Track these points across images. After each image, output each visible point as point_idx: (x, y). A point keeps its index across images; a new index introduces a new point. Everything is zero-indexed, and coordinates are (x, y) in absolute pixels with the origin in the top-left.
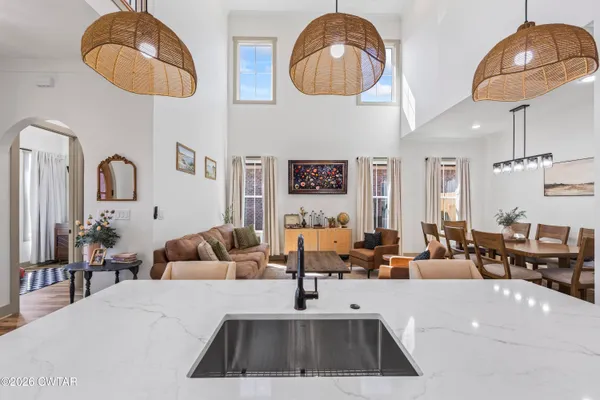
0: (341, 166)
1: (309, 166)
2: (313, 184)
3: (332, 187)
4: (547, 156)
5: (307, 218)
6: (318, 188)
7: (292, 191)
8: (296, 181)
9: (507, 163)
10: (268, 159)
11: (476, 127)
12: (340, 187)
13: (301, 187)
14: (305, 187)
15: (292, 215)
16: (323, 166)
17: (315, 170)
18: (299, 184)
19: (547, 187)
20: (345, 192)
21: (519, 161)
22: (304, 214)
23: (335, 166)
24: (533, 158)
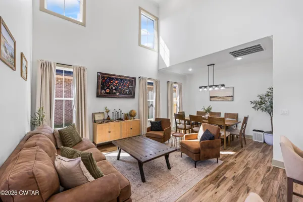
0: (132, 81)
1: (113, 78)
2: (114, 91)
3: (126, 94)
4: (223, 85)
5: (110, 114)
6: (117, 94)
7: (99, 96)
8: (102, 88)
9: (205, 87)
10: (80, 69)
11: (190, 70)
12: (131, 94)
13: (106, 93)
14: (109, 93)
15: (99, 113)
16: (121, 80)
17: (116, 82)
18: (105, 90)
19: (211, 97)
20: (133, 97)
21: (211, 86)
22: (108, 112)
23: (129, 80)
24: (216, 86)
